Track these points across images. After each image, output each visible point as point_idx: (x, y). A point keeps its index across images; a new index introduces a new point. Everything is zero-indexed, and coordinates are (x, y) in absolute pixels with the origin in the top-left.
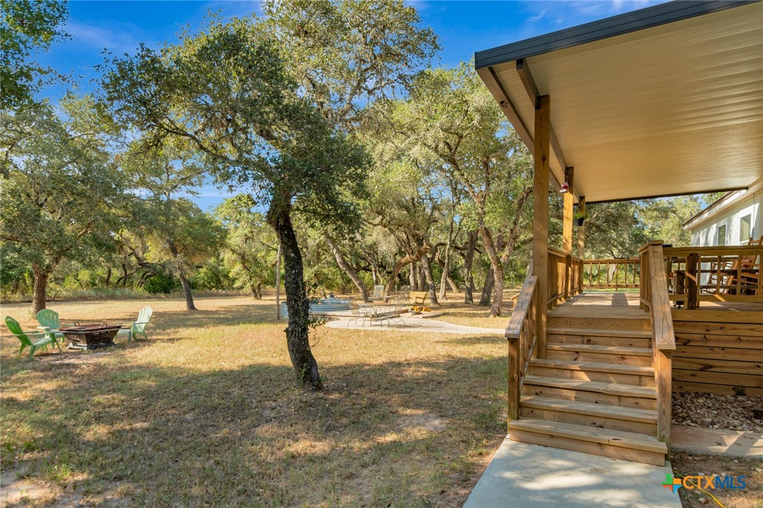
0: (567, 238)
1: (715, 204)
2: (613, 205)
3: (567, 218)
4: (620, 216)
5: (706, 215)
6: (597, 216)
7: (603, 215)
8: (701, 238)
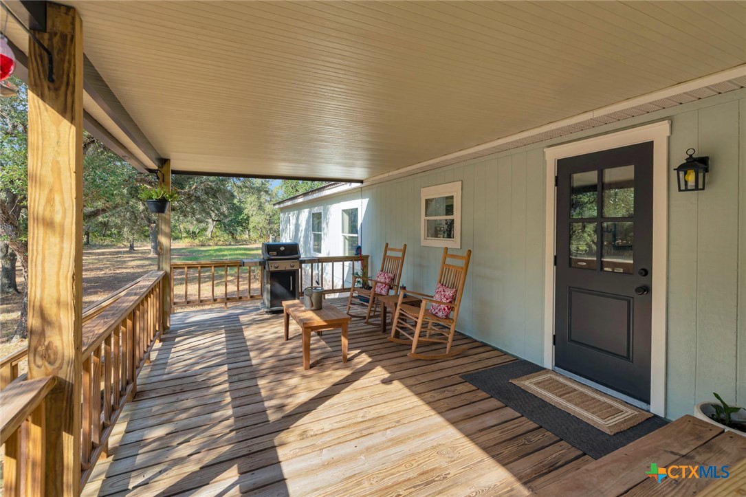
0: (51, 311)
1: (313, 191)
2: (212, 178)
3: (49, 224)
4: (219, 190)
5: (300, 200)
6: (196, 188)
7: (202, 187)
8: (291, 218)
